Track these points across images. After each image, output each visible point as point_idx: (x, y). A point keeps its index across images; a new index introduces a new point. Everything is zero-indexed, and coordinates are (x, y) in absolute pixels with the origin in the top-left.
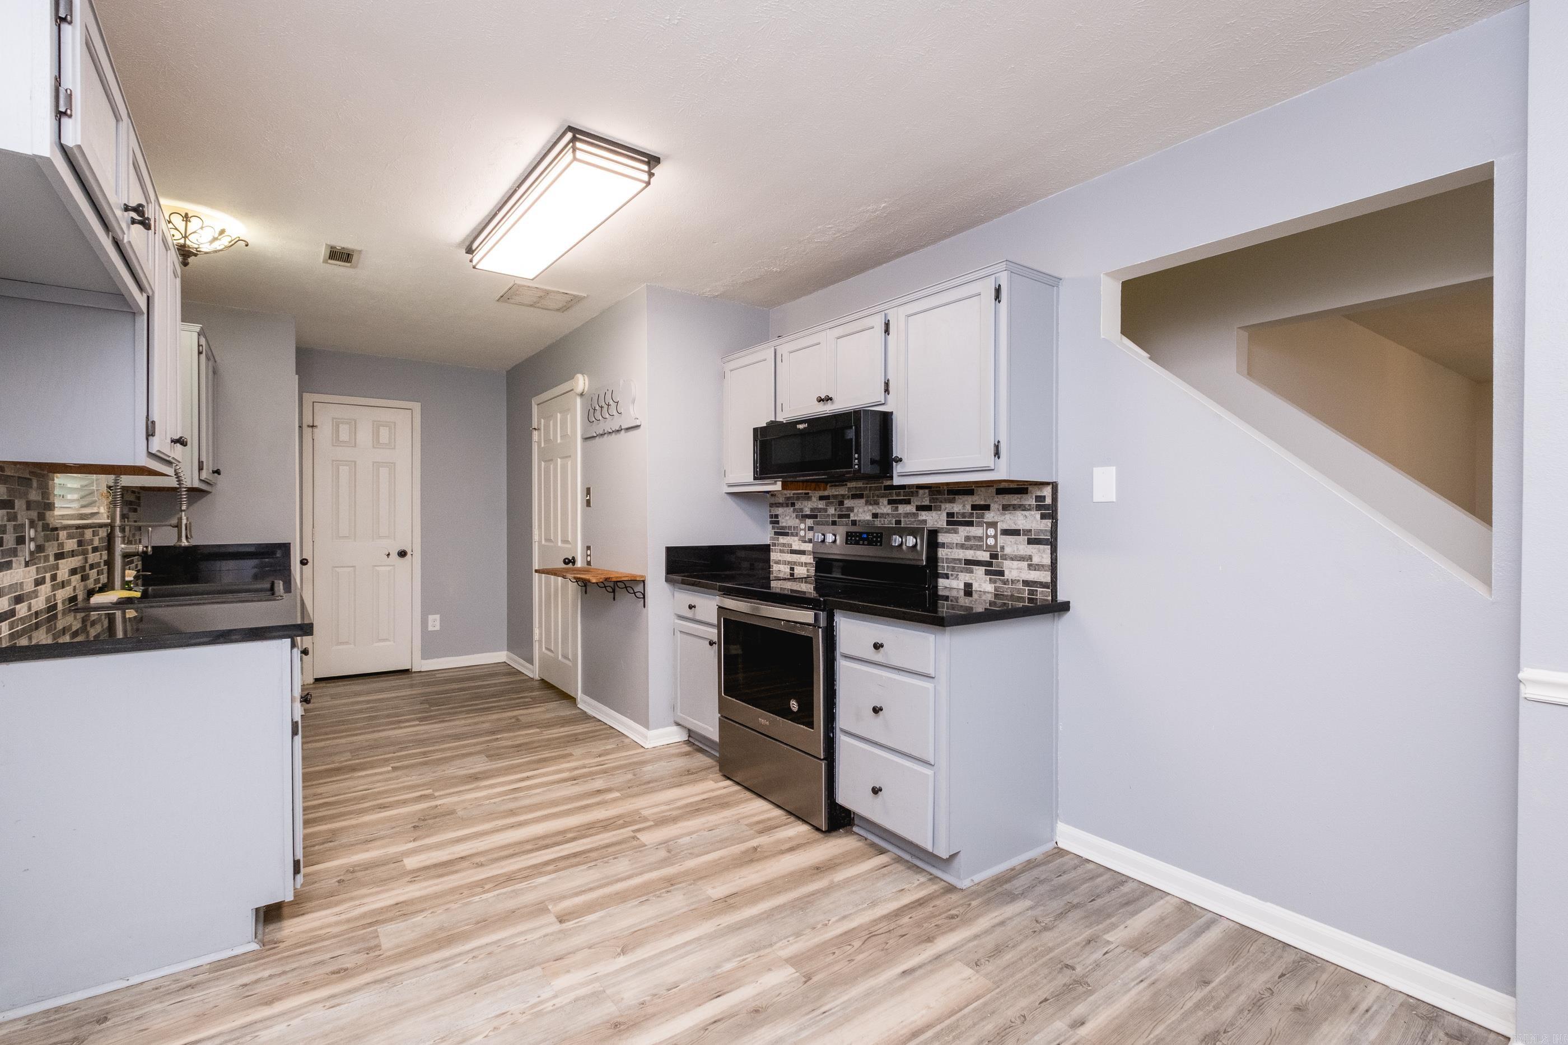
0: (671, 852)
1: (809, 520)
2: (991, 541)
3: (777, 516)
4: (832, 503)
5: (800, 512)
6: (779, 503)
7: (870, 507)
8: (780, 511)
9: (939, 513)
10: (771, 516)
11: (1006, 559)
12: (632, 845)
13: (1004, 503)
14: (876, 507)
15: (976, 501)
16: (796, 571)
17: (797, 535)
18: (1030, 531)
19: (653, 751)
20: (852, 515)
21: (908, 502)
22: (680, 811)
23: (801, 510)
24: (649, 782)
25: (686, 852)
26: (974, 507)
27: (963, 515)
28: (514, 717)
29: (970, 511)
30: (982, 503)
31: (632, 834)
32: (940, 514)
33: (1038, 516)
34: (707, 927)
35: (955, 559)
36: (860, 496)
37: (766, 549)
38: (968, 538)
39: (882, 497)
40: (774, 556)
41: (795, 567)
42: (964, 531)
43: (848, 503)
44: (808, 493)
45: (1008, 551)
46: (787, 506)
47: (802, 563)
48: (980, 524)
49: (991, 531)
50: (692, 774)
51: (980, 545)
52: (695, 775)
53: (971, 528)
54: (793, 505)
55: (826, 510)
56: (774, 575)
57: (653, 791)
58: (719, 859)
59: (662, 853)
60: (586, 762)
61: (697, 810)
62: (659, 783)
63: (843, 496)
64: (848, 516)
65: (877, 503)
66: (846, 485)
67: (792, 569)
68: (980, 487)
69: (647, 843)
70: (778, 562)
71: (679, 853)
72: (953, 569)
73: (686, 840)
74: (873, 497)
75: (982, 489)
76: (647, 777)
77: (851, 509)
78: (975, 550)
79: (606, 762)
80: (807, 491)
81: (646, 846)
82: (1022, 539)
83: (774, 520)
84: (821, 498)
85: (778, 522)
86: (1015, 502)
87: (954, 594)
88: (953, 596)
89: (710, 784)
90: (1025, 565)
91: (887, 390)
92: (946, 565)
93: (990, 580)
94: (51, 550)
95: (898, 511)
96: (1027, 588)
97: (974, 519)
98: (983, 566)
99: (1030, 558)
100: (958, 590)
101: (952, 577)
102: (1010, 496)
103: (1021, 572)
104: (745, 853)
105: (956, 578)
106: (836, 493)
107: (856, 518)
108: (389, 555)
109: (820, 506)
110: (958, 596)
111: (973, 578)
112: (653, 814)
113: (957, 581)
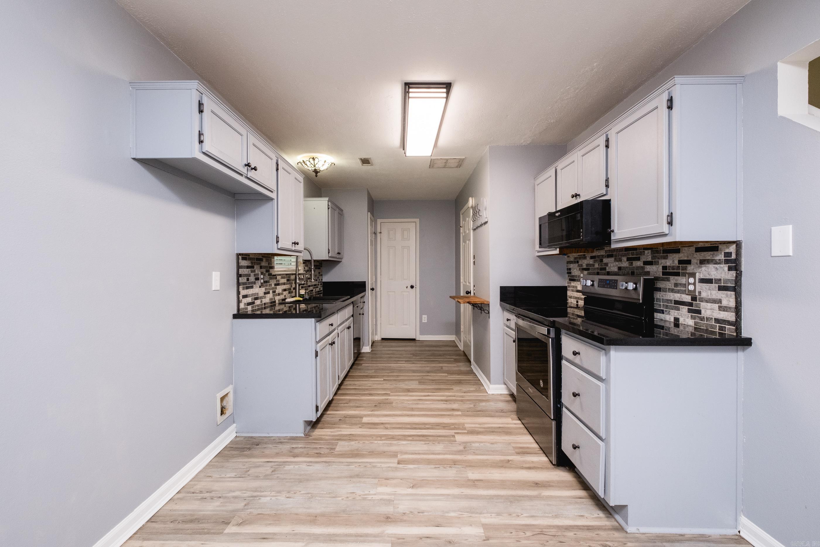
0: (466, 448)
1: (586, 272)
2: (691, 288)
3: (570, 269)
4: (597, 260)
5: (581, 267)
6: (571, 261)
7: (617, 263)
8: (571, 266)
9: (657, 266)
10: (568, 269)
11: (702, 301)
12: (451, 439)
13: (701, 258)
14: (620, 263)
15: (681, 257)
17: (579, 281)
18: (720, 280)
19: (491, 396)
20: (607, 268)
21: (638, 259)
22: (483, 430)
23: (582, 265)
24: (479, 411)
25: (472, 451)
26: (680, 262)
27: (673, 268)
28: (439, 367)
29: (677, 265)
30: (686, 259)
31: (454, 434)
32: (658, 267)
33: (726, 269)
34: (456, 491)
35: (668, 300)
36: (611, 256)
37: (565, 289)
38: (676, 285)
39: (623, 256)
40: (569, 293)
41: (579, 301)
42: (673, 279)
43: (605, 260)
45: (703, 295)
46: (575, 263)
47: (581, 298)
48: (684, 275)
49: (691, 280)
50: (503, 412)
51: (684, 290)
52: (504, 413)
53: (678, 278)
54: (578, 262)
55: (594, 265)
56: (569, 305)
57: (478, 416)
58: (486, 460)
59: (461, 448)
60: (457, 394)
61: (493, 432)
62: (482, 413)
63: (602, 256)
64: (605, 269)
65: (620, 260)
66: (604, 249)
67: (577, 302)
68: (684, 247)
69: (457, 440)
70: (571, 297)
71: (468, 450)
72: (667, 307)
73: (477, 445)
74: (619, 256)
75: (686, 248)
76: (479, 409)
77: (607, 264)
78: (681, 293)
79: (466, 396)
80: (584, 254)
81: (456, 441)
82: (715, 286)
84: (592, 258)
85: (570, 273)
86: (709, 258)
87: (667, 325)
88: (667, 327)
89: (509, 420)
90: (716, 306)
91: (607, 186)
92: (662, 304)
93: (691, 316)
94: (273, 282)
95: (632, 265)
96: (718, 325)
97: (680, 271)
98: (686, 306)
99: (720, 301)
100: (670, 322)
101: (667, 313)
102: (705, 253)
103: (713, 312)
104: (502, 461)
105: (669, 313)
106: (599, 254)
107: (609, 270)
108: (407, 287)
109: (591, 263)
110: (670, 326)
111: (680, 314)
112: (470, 427)
113: (670, 316)
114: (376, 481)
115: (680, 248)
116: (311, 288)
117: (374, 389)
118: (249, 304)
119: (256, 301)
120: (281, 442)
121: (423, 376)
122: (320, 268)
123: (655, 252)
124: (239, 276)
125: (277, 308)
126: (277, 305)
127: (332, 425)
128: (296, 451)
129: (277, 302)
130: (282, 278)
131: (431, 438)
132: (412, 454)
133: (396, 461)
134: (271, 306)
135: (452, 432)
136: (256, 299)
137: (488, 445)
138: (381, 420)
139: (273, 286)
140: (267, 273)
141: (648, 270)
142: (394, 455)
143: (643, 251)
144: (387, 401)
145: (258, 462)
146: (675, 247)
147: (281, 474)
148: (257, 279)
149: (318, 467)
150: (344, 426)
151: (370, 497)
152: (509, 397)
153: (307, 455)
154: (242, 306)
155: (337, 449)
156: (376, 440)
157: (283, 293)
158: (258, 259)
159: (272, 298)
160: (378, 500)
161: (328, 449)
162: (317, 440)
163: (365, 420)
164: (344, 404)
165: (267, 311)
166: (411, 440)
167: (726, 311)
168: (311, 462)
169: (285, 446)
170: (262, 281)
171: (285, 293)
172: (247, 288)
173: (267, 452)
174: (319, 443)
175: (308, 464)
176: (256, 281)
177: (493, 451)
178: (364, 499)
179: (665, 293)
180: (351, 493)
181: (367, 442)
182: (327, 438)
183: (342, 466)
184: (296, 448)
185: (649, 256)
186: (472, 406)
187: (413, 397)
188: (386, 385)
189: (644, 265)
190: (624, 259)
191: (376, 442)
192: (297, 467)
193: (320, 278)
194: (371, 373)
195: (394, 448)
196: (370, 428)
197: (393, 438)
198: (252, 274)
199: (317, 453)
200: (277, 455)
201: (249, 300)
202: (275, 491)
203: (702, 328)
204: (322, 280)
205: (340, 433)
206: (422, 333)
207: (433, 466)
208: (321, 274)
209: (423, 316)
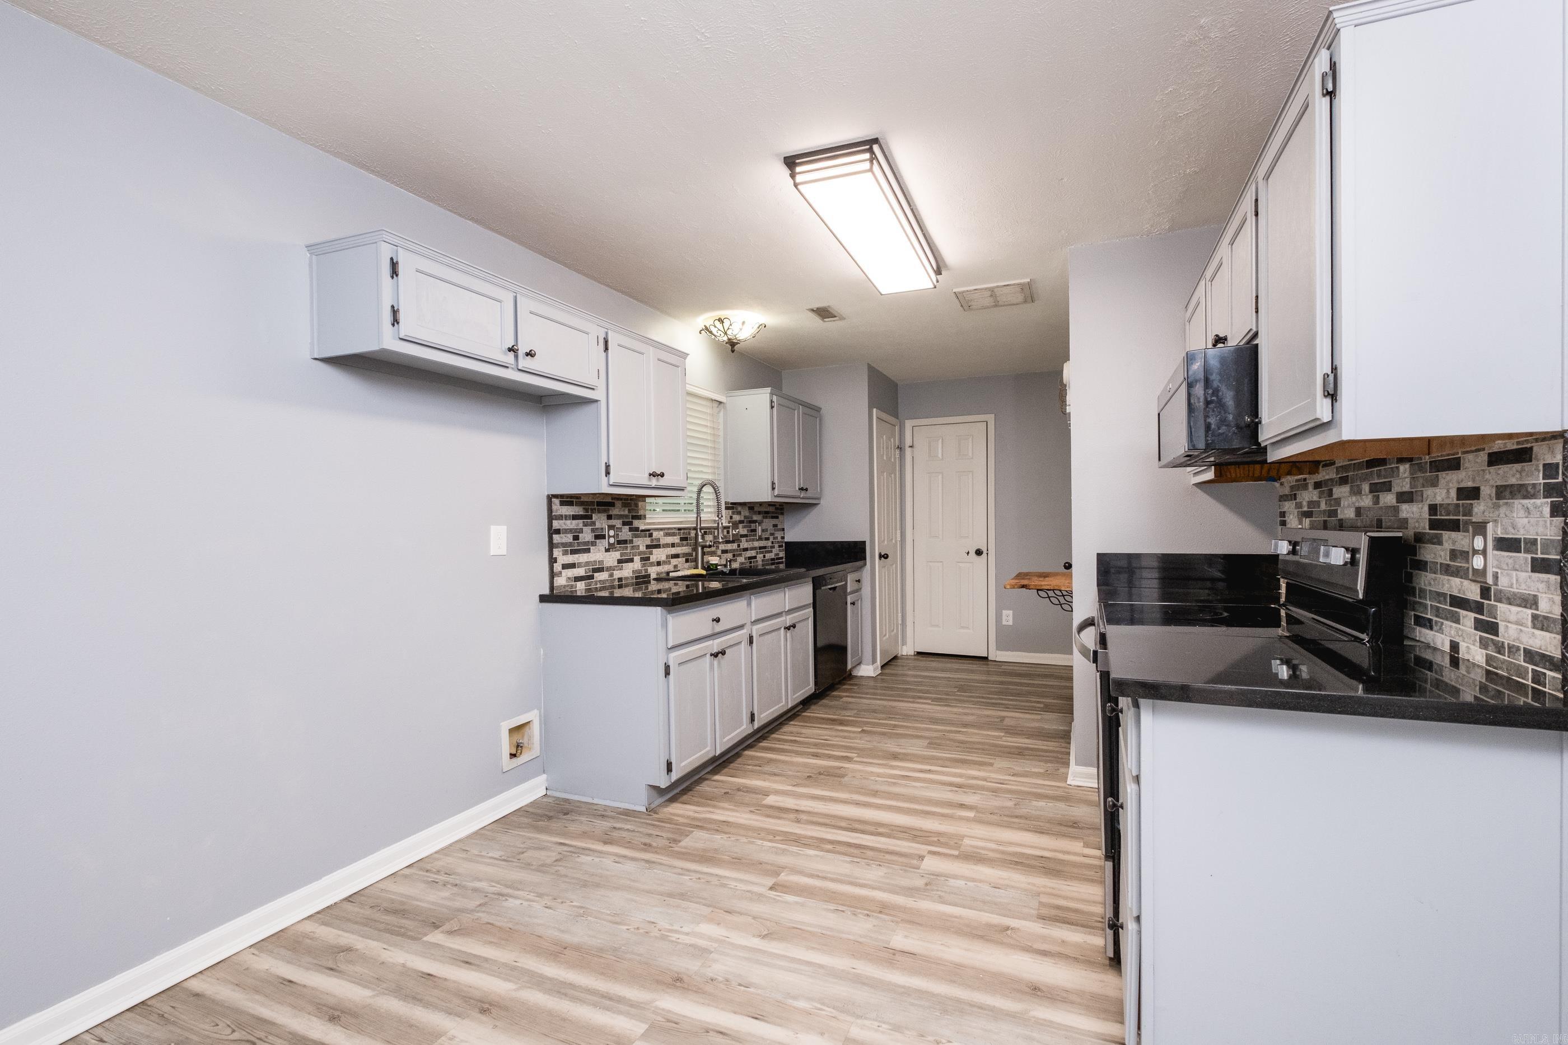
0: (929, 886)
1: (1307, 520)
2: (1480, 562)
7: (1354, 499)
9: (1419, 505)
10: (1280, 514)
11: (1500, 601)
12: (910, 862)
13: (1500, 483)
14: (1358, 498)
15: (1463, 480)
18: (1535, 542)
19: (1073, 789)
20: (1340, 511)
21: (1388, 487)
22: (998, 856)
23: (1301, 505)
24: (1017, 817)
25: (939, 893)
26: (1460, 493)
27: (1448, 509)
28: (1000, 717)
29: (1455, 502)
30: (1470, 484)
31: (924, 853)
32: (1420, 508)
35: (1439, 594)
36: (1346, 481)
38: (1454, 554)
39: (1364, 480)
42: (1450, 540)
45: (1503, 583)
46: (1291, 499)
48: (1466, 527)
49: (1479, 542)
50: (1075, 827)
53: (1457, 535)
54: (1295, 496)
55: (1319, 504)
58: (956, 917)
59: (920, 883)
60: (994, 775)
62: (1023, 821)
63: (1332, 481)
65: (1360, 491)
68: (1468, 451)
69: (922, 867)
71: (934, 891)
72: (1438, 612)
73: (960, 883)
74: (1357, 481)
75: (1470, 455)
76: (1022, 812)
77: (1338, 502)
78: (1462, 577)
79: (1011, 782)
81: (918, 869)
82: (1525, 559)
84: (1316, 486)
85: (1285, 523)
86: (1514, 481)
87: (1437, 658)
88: (1436, 664)
89: (1077, 846)
90: (1528, 615)
91: (1257, 312)
92: (1429, 603)
93: (1480, 640)
94: (642, 543)
95: (1379, 504)
96: (1531, 667)
97: (1461, 518)
98: (1471, 611)
99: (1535, 602)
100: (1443, 653)
101: (1437, 627)
102: (1507, 468)
103: (1522, 630)
104: (990, 926)
105: (1442, 628)
106: (1326, 477)
107: (1342, 517)
108: (968, 552)
109: (1315, 498)
110: (1443, 664)
111: (1461, 633)
112: (971, 846)
113: (1442, 636)
114: (706, 911)
115: (1460, 455)
116: (753, 553)
117: (833, 746)
118: (578, 579)
119: (596, 575)
120: (603, 816)
121: (945, 731)
122: (777, 517)
123: (1415, 468)
124: (552, 532)
125: (654, 586)
126: (652, 582)
127: (709, 800)
128: (616, 834)
129: (653, 576)
130: (667, 535)
131: (870, 853)
132: (811, 876)
133: (770, 881)
134: (637, 584)
135: (922, 849)
136: (596, 570)
137: (986, 887)
138: (797, 805)
139: (642, 548)
140: (627, 527)
141: (1403, 515)
142: (775, 871)
143: (1397, 468)
144: (837, 771)
145: (548, 842)
146: (1452, 453)
147: (565, 867)
148: (600, 537)
149: (629, 867)
150: (726, 805)
151: (674, 936)
153: (629, 845)
154: (560, 581)
155: (682, 844)
156: (762, 839)
157: (670, 562)
158: (599, 504)
159: (641, 570)
160: (686, 944)
161: (668, 840)
162: (662, 822)
163: (771, 800)
164: (755, 766)
165: (628, 592)
166: (828, 851)
167: (1547, 630)
168: (625, 857)
169: (605, 823)
170: (612, 540)
171: (674, 561)
172: (574, 552)
173: (573, 827)
174: (662, 826)
175: (617, 859)
176: (598, 541)
177: (984, 902)
178: (664, 938)
179: (1433, 576)
180: (650, 922)
181: (744, 840)
182: (681, 820)
183: (669, 874)
184: (619, 829)
185: (1404, 480)
187: (896, 769)
188: (859, 741)
189: (1397, 502)
190: (1366, 487)
191: (759, 842)
192: (597, 860)
193: (779, 535)
194: (848, 716)
195: (783, 860)
196: (768, 816)
197: (797, 840)
198: (587, 530)
199: (645, 844)
200: (584, 835)
201: (580, 572)
202: (537, 893)
203: (1500, 672)
204: (783, 538)
205: (708, 816)
206: (999, 647)
207: (832, 907)
208: (779, 527)
209: (1005, 612)
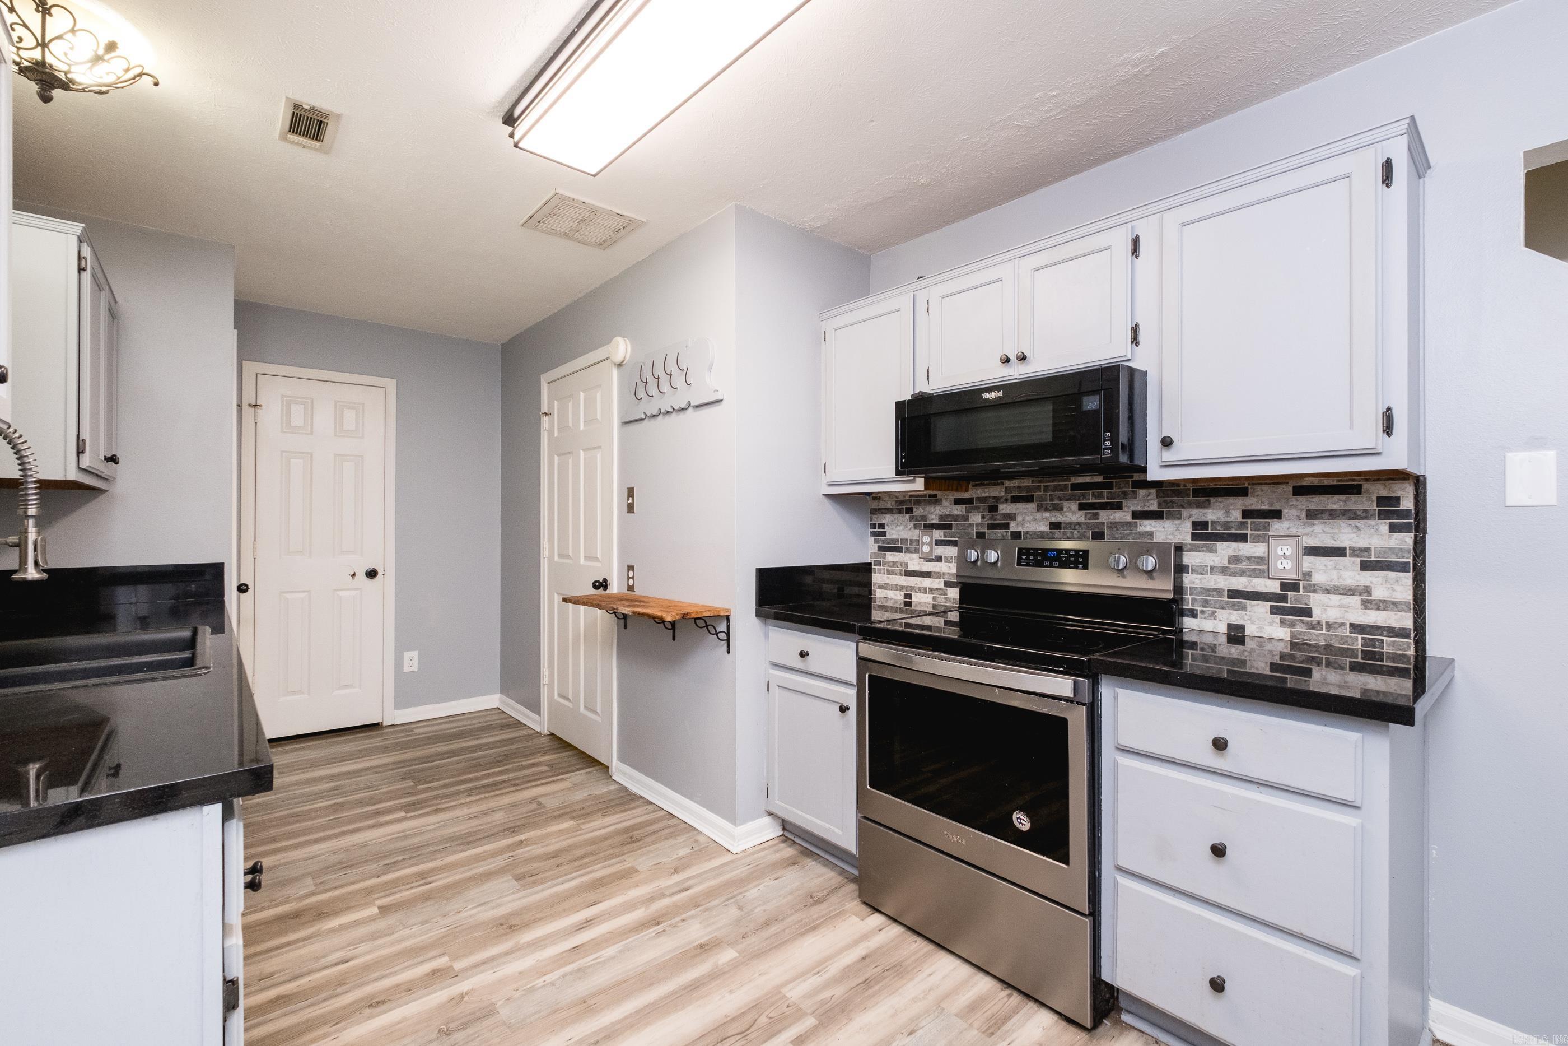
1: (937, 532)
2: (1284, 565)
3: (882, 526)
4: (979, 508)
5: (922, 520)
6: (887, 509)
7: (1047, 514)
8: (887, 519)
9: (1178, 522)
10: (873, 526)
11: (1315, 592)
13: (1311, 508)
14: (1057, 513)
15: (1252, 504)
16: (914, 599)
17: (916, 551)
18: (1367, 550)
19: (746, 857)
20: (1013, 524)
21: (1119, 507)
23: (924, 518)
24: (767, 924)
26: (1248, 514)
27: (1226, 525)
28: (531, 800)
30: (1265, 507)
32: (1180, 524)
33: (1382, 528)
35: (1209, 590)
36: (1029, 499)
37: (865, 569)
38: (1235, 559)
39: (1068, 500)
40: (876, 578)
41: (914, 594)
42: (1225, 550)
43: (1004, 508)
44: (935, 495)
45: (1318, 578)
46: (900, 512)
47: (925, 589)
48: (1258, 539)
49: (1283, 550)
50: (819, 902)
51: (1260, 570)
52: (823, 905)
53: (1241, 545)
54: (909, 511)
55: (965, 518)
56: (878, 603)
60: (661, 883)
63: (997, 499)
64: (1006, 526)
65: (1058, 508)
66: (1003, 484)
67: (908, 596)
68: (1257, 484)
70: (884, 587)
72: (1206, 603)
74: (1051, 500)
75: (1263, 487)
76: (759, 914)
77: (1012, 517)
78: (1249, 576)
80: (934, 492)
82: (1351, 561)
83: (879, 531)
84: (958, 502)
85: (883, 534)
86: (1335, 507)
87: (1209, 639)
88: (1205, 643)
90: (1356, 600)
91: (1135, 340)
92: (1190, 597)
93: (1282, 621)
95: (1098, 519)
96: (1360, 636)
97: (1249, 532)
98: (1267, 600)
99: (1368, 591)
100: (1215, 634)
101: (1206, 615)
102: (1323, 498)
103: (1347, 611)
105: (1213, 616)
106: (983, 495)
107: (1020, 529)
108: (354, 575)
109: (956, 513)
110: (1215, 642)
111: (1246, 618)
113: (1215, 621)
115: (1246, 485)
123: (1170, 493)
141: (1148, 529)
143: (1133, 491)
146: (1232, 485)
152: (783, 845)
167: (1384, 609)
179: (1199, 576)
185: (1151, 502)
186: (733, 912)
189: (1133, 519)
190: (1074, 506)
203: (1314, 642)
206: (401, 703)
209: (407, 655)
